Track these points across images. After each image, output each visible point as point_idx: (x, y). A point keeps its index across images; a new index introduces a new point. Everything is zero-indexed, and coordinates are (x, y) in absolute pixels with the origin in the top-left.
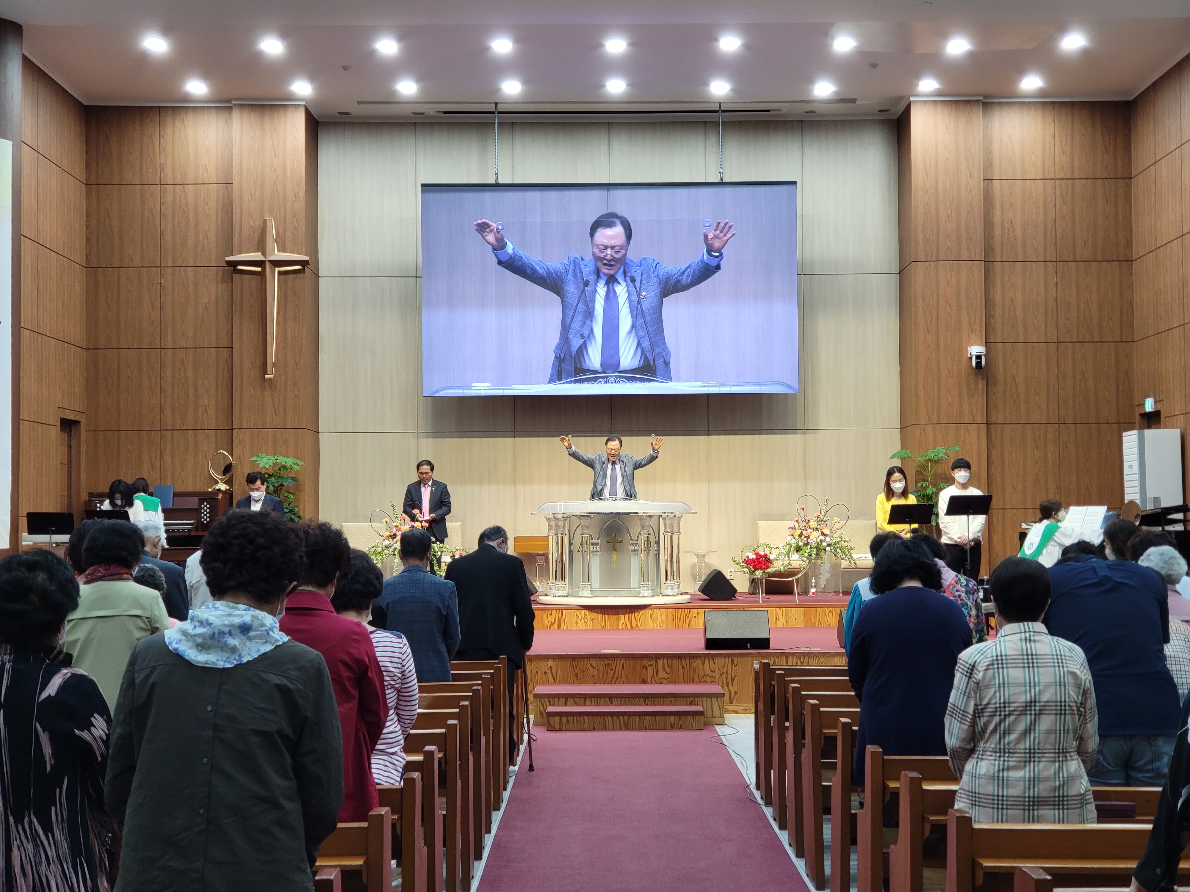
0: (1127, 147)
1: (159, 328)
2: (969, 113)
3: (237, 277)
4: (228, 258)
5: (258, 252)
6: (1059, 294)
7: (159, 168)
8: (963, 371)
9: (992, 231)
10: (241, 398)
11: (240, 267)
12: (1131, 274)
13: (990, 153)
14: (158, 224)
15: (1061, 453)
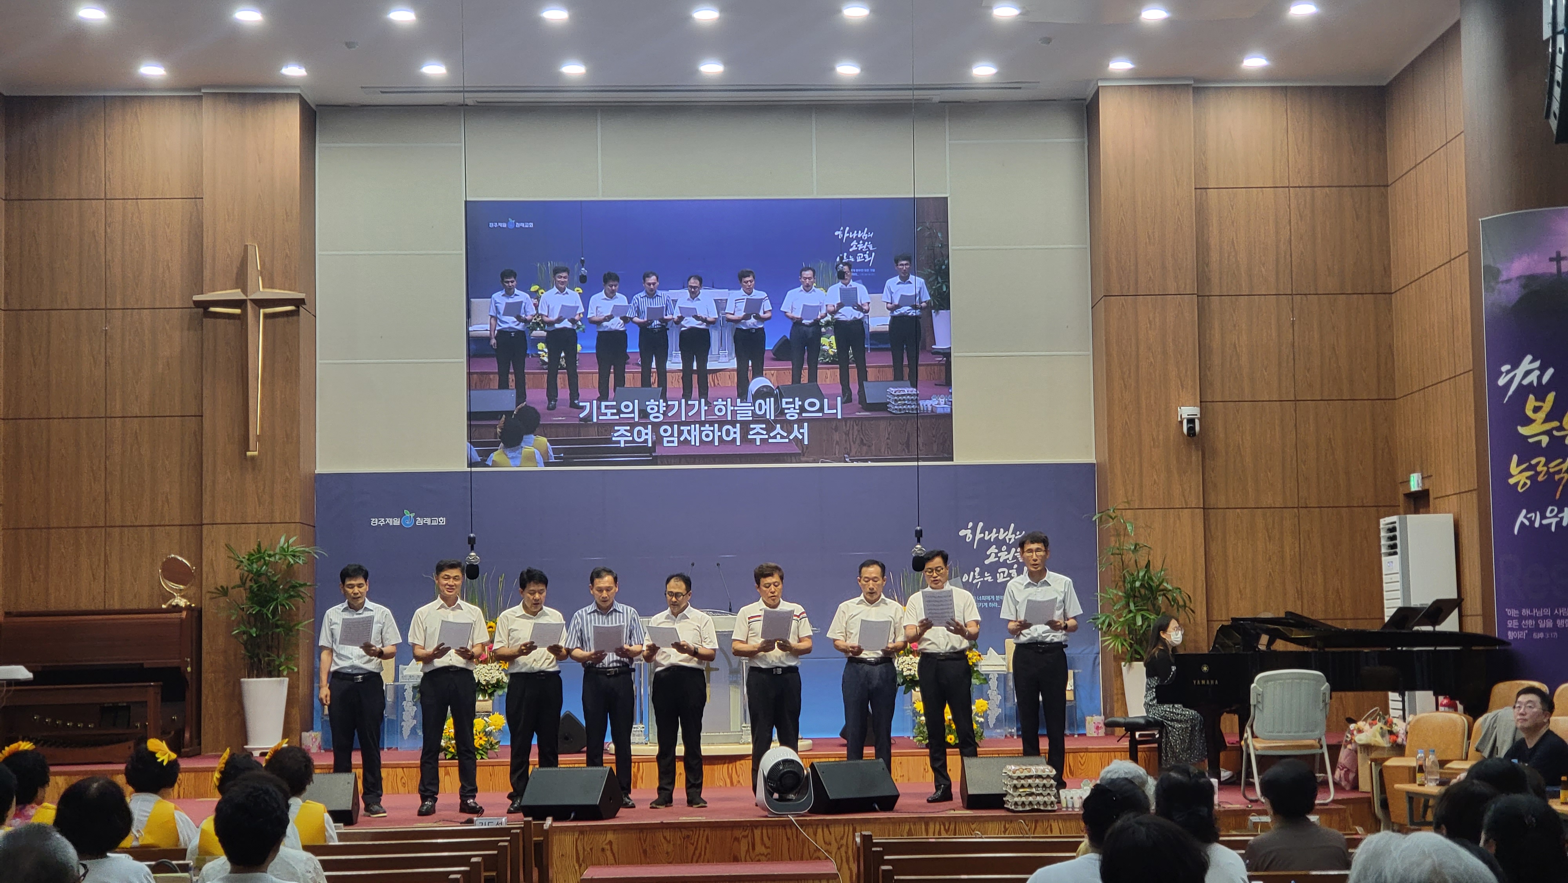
0: (1382, 147)
1: (103, 391)
2: (1176, 102)
3: (208, 322)
4: (197, 298)
5: (237, 288)
6: (1296, 338)
7: (103, 179)
8: (1172, 438)
9: (1208, 255)
10: (214, 482)
11: (213, 309)
12: (1390, 310)
13: (1204, 154)
14: (102, 252)
15: (1302, 546)
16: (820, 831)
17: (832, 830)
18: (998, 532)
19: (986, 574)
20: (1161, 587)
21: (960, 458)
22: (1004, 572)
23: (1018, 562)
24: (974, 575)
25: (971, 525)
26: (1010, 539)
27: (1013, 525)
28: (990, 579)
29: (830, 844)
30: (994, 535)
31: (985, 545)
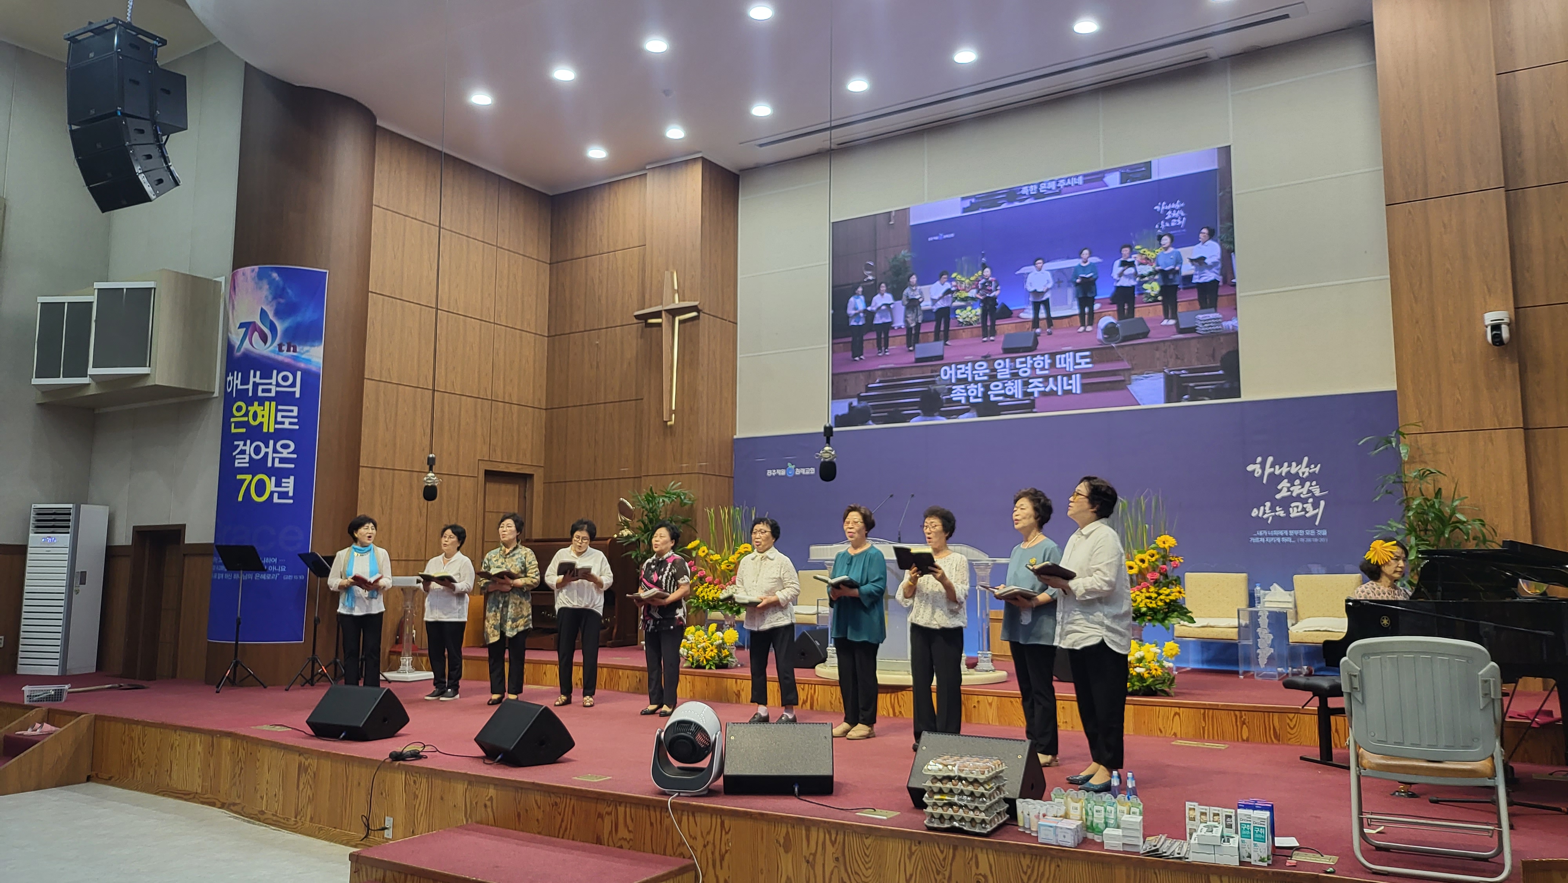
1: (595, 386)
3: (646, 330)
4: (640, 313)
5: (658, 303)
8: (1474, 350)
9: (1519, 144)
11: (649, 321)
14: (597, 291)
16: (685, 818)
17: (698, 819)
18: (1290, 466)
19: (1278, 509)
20: (1453, 519)
21: (1247, 395)
22: (1297, 507)
23: (1313, 496)
24: (1265, 510)
25: (1259, 459)
26: (1303, 473)
27: (1306, 459)
28: (1282, 514)
29: (695, 838)
30: (1285, 469)
31: (1275, 479)
